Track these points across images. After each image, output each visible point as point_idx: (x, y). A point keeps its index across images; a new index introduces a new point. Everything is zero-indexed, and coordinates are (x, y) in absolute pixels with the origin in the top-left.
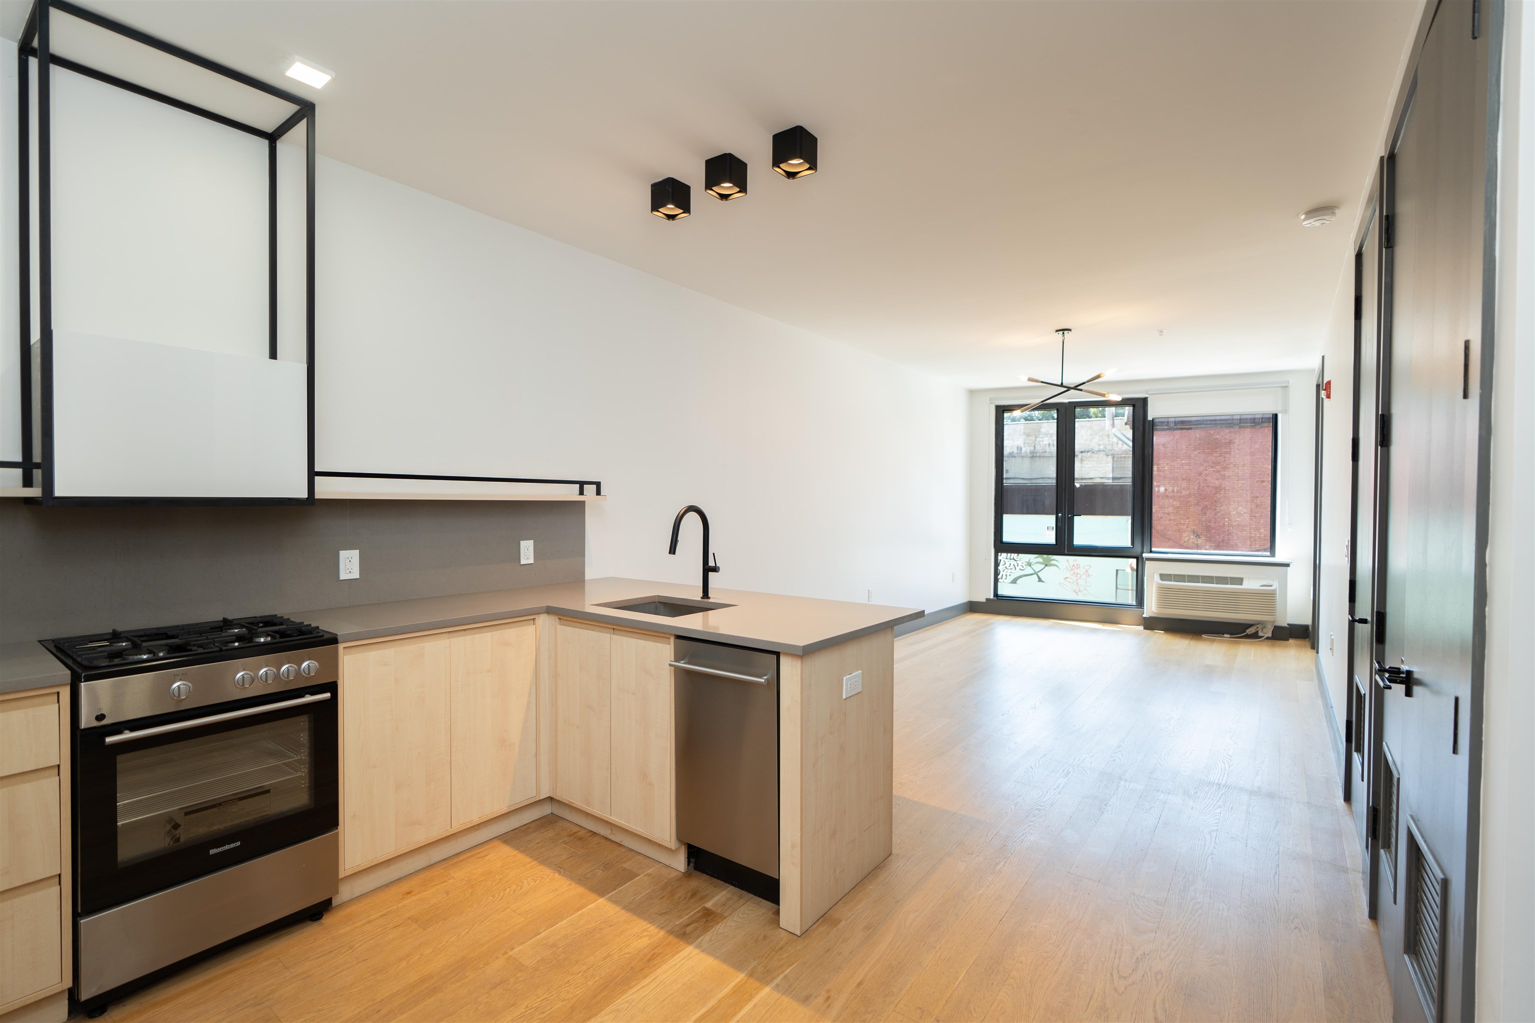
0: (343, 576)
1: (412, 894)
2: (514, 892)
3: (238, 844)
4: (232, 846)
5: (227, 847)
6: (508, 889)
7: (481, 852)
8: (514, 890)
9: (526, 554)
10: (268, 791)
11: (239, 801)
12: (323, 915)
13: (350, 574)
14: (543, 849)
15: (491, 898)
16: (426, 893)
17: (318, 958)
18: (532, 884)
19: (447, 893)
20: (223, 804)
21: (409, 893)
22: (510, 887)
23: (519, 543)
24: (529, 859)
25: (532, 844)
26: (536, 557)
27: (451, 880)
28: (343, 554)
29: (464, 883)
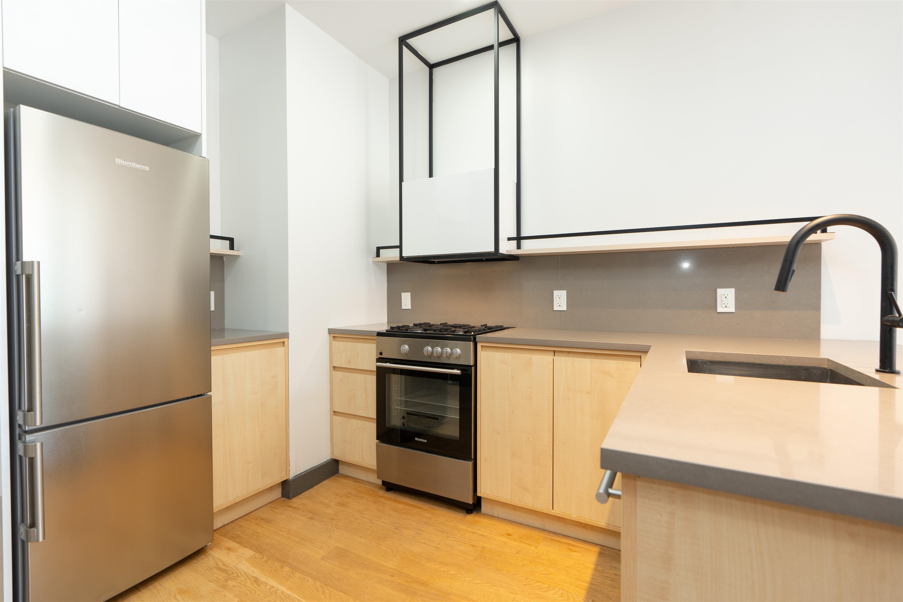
0: (556, 308)
1: (509, 537)
2: (538, 589)
3: (426, 441)
4: (423, 441)
5: (421, 440)
6: (540, 584)
7: (577, 547)
8: (542, 588)
9: (723, 302)
10: (438, 419)
11: (426, 417)
12: (472, 513)
13: (560, 307)
14: (609, 582)
15: (524, 578)
16: (513, 542)
17: (436, 530)
18: (556, 596)
19: (519, 552)
20: (420, 416)
21: (509, 535)
22: (543, 583)
23: (716, 290)
24: (589, 579)
25: (610, 571)
26: (737, 307)
27: (533, 547)
28: (556, 293)
29: (534, 555)
